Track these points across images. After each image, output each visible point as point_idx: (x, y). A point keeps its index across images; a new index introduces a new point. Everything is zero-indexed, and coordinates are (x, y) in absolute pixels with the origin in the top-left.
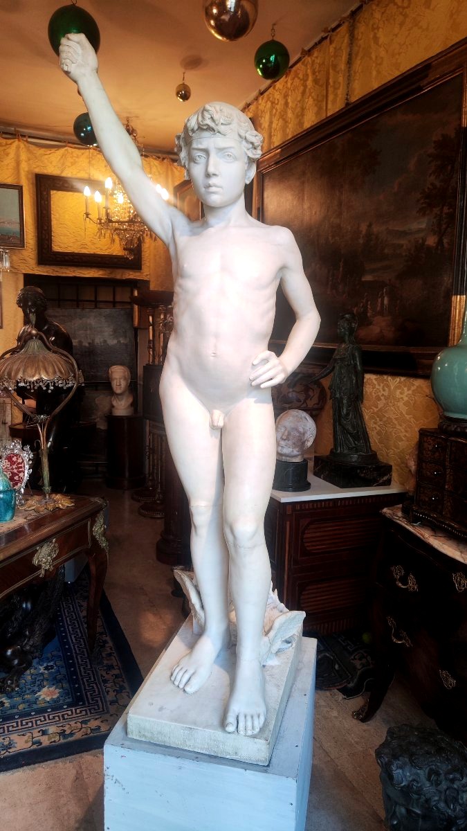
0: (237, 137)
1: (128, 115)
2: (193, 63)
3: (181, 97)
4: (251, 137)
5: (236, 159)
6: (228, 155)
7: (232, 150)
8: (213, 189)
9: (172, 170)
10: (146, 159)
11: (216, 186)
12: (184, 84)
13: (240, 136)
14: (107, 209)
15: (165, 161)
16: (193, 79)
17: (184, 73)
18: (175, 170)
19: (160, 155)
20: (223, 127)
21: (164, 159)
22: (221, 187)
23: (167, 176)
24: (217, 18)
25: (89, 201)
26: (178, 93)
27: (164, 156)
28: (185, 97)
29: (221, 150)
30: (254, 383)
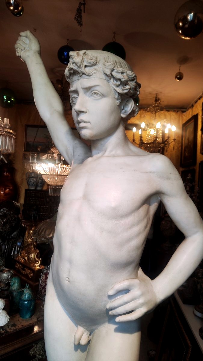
0: (103, 76)
1: (157, 93)
2: (184, 60)
3: (178, 79)
4: (117, 74)
5: (103, 96)
6: (95, 93)
7: (97, 88)
8: (82, 125)
9: (182, 116)
10: (169, 112)
11: (84, 122)
12: (179, 72)
13: (106, 75)
14: (141, 137)
15: (179, 112)
16: (184, 69)
17: (180, 67)
18: (183, 116)
19: (176, 110)
20: (87, 69)
21: (178, 111)
22: (89, 122)
23: (179, 120)
24: (182, 28)
25: (135, 134)
26: (176, 77)
27: (178, 110)
28: (180, 78)
29: (88, 89)
30: (110, 313)
